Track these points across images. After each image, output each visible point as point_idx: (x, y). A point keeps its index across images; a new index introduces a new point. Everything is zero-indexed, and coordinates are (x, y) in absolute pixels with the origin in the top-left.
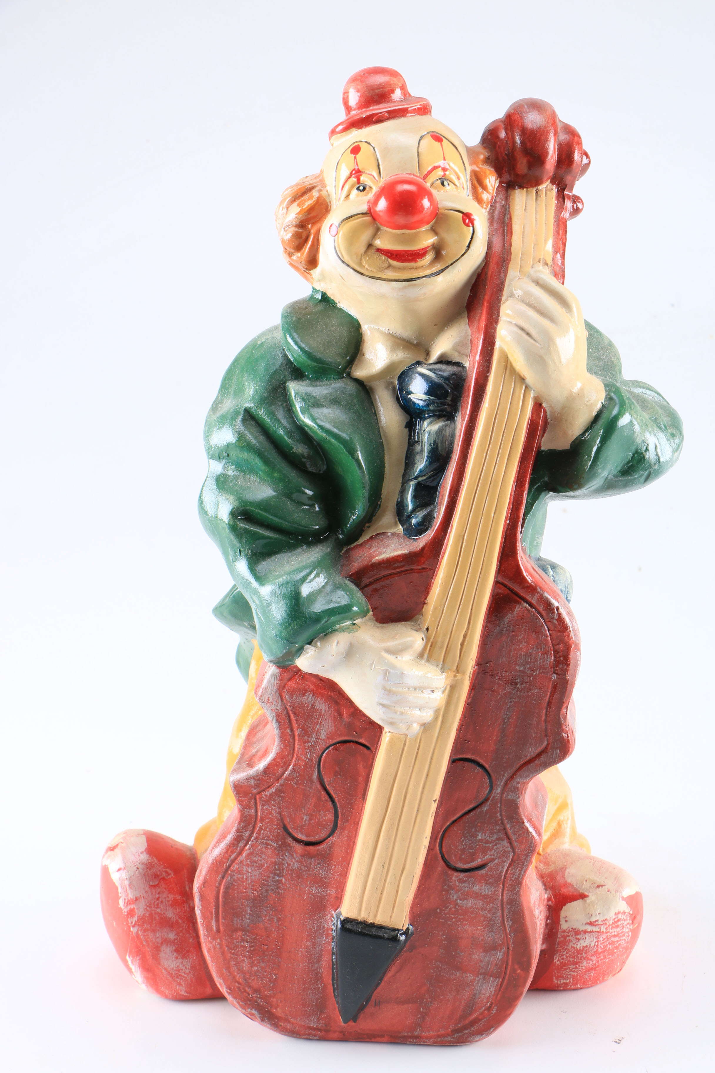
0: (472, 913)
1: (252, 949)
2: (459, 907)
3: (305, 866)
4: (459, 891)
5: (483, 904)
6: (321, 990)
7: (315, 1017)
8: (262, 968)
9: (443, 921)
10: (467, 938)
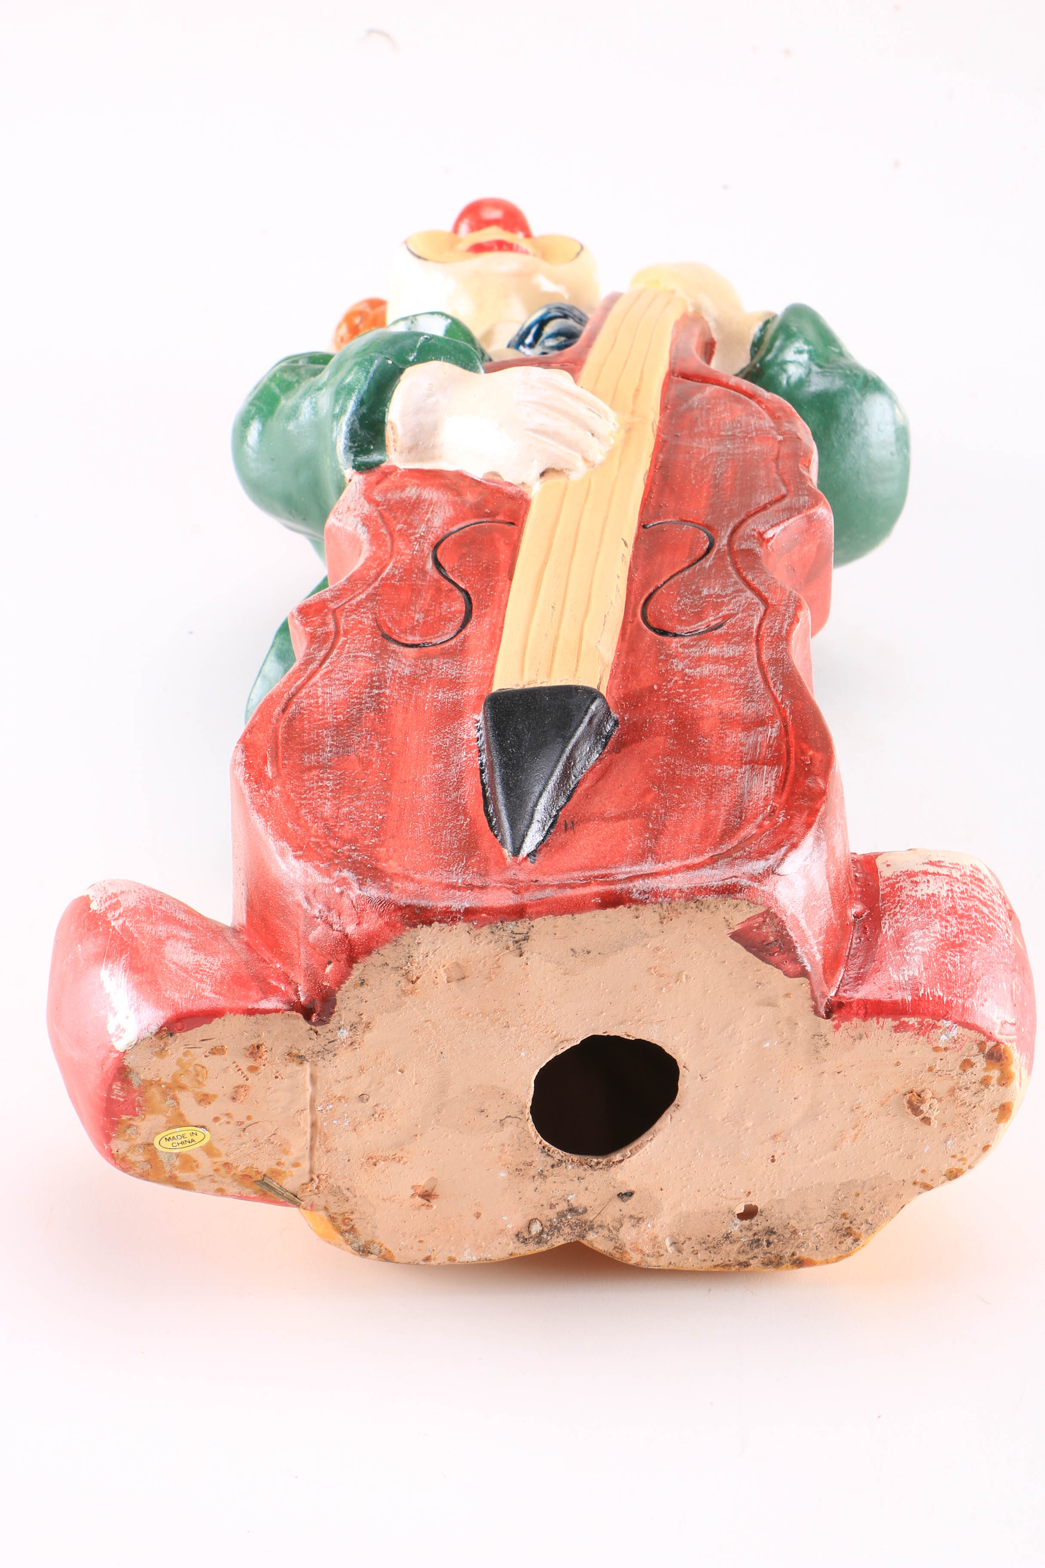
0: (713, 682)
1: (338, 787)
2: (689, 677)
3: (422, 669)
4: (685, 658)
5: (729, 669)
6: (466, 826)
7: (458, 865)
8: (357, 808)
9: (666, 699)
10: (712, 716)
